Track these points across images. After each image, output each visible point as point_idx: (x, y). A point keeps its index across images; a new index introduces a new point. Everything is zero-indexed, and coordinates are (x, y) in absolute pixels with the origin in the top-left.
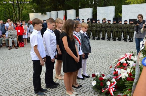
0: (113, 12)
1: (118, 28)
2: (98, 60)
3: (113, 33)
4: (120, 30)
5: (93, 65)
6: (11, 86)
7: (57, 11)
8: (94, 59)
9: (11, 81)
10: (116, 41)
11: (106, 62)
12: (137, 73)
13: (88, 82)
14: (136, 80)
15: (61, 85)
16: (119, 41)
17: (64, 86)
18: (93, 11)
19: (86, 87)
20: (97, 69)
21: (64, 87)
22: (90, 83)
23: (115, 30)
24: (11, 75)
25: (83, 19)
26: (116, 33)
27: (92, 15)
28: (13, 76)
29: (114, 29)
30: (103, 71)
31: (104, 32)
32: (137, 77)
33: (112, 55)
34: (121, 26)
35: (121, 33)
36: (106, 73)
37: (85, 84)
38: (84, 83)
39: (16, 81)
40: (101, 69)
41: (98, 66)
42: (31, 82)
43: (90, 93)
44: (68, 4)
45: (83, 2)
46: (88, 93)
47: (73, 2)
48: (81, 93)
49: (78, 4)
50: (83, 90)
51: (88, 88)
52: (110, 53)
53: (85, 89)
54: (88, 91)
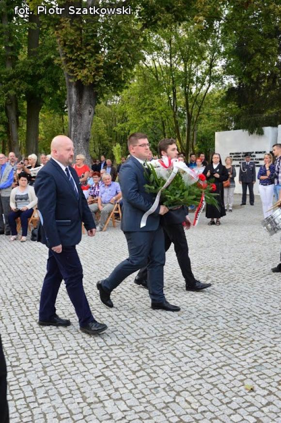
6: (132, 322)
9: (134, 311)
15: (258, 341)
17: (263, 346)
24: (138, 297)
28: (141, 300)
39: (145, 312)
42: (179, 321)
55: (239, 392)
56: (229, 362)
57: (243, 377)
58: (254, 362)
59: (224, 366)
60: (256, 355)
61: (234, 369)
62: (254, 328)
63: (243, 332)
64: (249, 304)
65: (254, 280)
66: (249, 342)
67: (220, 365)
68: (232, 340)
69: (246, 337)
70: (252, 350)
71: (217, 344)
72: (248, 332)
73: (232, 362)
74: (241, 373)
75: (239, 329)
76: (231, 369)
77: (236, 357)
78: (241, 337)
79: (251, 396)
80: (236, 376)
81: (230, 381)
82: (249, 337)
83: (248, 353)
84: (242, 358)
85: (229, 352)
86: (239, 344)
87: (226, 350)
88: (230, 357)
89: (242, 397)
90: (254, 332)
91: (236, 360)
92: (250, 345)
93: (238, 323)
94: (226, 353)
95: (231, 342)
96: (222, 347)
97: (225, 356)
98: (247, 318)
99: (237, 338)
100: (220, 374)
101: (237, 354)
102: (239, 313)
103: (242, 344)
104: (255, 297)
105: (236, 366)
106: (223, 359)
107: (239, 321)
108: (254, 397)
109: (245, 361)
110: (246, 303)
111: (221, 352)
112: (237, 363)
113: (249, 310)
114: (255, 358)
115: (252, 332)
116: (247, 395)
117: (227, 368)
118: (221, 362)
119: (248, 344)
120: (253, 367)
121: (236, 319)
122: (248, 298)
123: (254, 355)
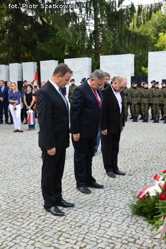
0: (132, 65)
1: (142, 96)
3: (133, 106)
4: (145, 101)
7: (21, 63)
10: (137, 121)
11: (120, 164)
13: (86, 205)
15: (34, 213)
16: (144, 122)
17: (39, 215)
18: (92, 63)
19: (82, 215)
20: (103, 179)
21: (39, 217)
22: (90, 207)
23: (135, 101)
25: (73, 80)
26: (137, 106)
27: (91, 71)
29: (134, 99)
33: (131, 151)
34: (147, 93)
35: (147, 106)
36: (120, 187)
37: (81, 210)
38: (78, 208)
43: (91, 226)
44: (42, 48)
45: (73, 45)
46: (87, 227)
47: (52, 44)
48: (73, 227)
49: (64, 49)
50: (77, 222)
51: (86, 217)
52: (126, 146)
53: (80, 220)
54: (87, 222)
56: (19, 233)
58: (36, 229)
59: (16, 237)
60: (36, 224)
61: (25, 237)
62: (28, 204)
63: (21, 208)
64: (19, 188)
65: (16, 171)
66: (28, 215)
67: (13, 236)
68: (15, 216)
69: (25, 212)
70: (32, 220)
71: (6, 221)
72: (24, 208)
73: (22, 233)
74: (30, 239)
75: (17, 207)
76: (22, 238)
77: (23, 228)
78: (21, 212)
82: (27, 212)
83: (31, 223)
84: (28, 227)
85: (17, 225)
86: (21, 218)
87: (14, 224)
88: (18, 229)
90: (29, 207)
91: (24, 230)
92: (30, 217)
93: (15, 203)
95: (16, 218)
96: (10, 223)
97: (14, 229)
98: (21, 198)
99: (18, 214)
100: (16, 244)
101: (23, 226)
102: (14, 195)
103: (24, 217)
104: (21, 182)
105: (25, 235)
106: (14, 231)
107: (16, 201)
109: (30, 229)
110: (16, 188)
111: (11, 227)
112: (25, 233)
113: (20, 192)
114: (36, 225)
115: (28, 207)
117: (19, 237)
118: (13, 234)
119: (28, 217)
120: (37, 233)
121: (13, 200)
122: (17, 184)
123: (34, 224)
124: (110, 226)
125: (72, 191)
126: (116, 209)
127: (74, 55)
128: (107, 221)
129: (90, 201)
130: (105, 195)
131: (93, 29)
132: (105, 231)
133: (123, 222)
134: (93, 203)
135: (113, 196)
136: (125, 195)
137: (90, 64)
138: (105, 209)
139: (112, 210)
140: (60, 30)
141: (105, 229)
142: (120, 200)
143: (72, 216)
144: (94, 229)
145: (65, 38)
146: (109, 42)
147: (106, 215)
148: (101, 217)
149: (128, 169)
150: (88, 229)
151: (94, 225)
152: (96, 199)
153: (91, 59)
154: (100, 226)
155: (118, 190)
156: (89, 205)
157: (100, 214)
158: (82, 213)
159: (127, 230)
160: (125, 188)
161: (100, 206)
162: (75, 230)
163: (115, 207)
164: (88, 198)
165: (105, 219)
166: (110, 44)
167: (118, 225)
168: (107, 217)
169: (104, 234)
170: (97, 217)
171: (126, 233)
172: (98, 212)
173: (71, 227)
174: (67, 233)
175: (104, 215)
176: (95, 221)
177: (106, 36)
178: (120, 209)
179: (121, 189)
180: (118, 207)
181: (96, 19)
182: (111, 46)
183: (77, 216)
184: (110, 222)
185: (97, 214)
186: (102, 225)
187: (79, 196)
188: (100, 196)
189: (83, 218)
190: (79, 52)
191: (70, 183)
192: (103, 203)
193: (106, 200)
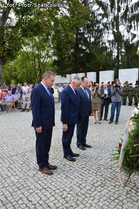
0: (136, 74)
2: (111, 126)
5: (104, 131)
6: (20, 146)
8: (107, 125)
9: (21, 142)
12: (125, 140)
14: (124, 147)
20: (107, 135)
22: (95, 149)
24: (22, 137)
25: (103, 83)
27: (114, 77)
28: (24, 138)
30: (112, 138)
31: (124, 96)
32: (124, 144)
36: (114, 140)
39: (25, 142)
40: (111, 136)
41: (109, 132)
43: (91, 158)
44: (88, 66)
45: (104, 64)
46: (90, 158)
47: (93, 64)
48: (83, 157)
49: (99, 66)
50: (85, 155)
51: (91, 154)
52: (126, 119)
53: (87, 155)
54: (90, 156)
55: (60, 167)
56: (56, 157)
57: (61, 162)
59: (54, 159)
61: (58, 159)
63: (61, 146)
67: (53, 158)
68: (57, 149)
71: (52, 151)
74: (60, 160)
75: (59, 145)
76: (57, 159)
77: (59, 155)
79: (64, 168)
80: (59, 162)
81: (57, 164)
84: (61, 155)
86: (59, 150)
87: (55, 153)
88: (56, 155)
89: (61, 169)
91: (59, 156)
94: (55, 154)
95: (57, 150)
96: (53, 152)
97: (55, 155)
99: (59, 149)
100: (53, 162)
101: (59, 154)
102: (59, 140)
103: (61, 150)
105: (59, 158)
106: (54, 156)
108: (65, 168)
109: (62, 156)
111: (53, 154)
112: (59, 157)
116: (63, 168)
117: (56, 159)
118: (53, 157)
121: (58, 142)
124: (101, 159)
125: (88, 140)
126: (108, 151)
127: (105, 69)
128: (101, 157)
129: (96, 146)
130: (104, 144)
131: (116, 54)
132: (98, 161)
133: (109, 158)
134: (96, 147)
135: (109, 145)
136: (115, 145)
137: (113, 74)
138: (102, 151)
139: (105, 151)
140: (98, 56)
141: (98, 160)
142: (111, 147)
143: (84, 152)
144: (93, 160)
145: (100, 60)
146: (124, 62)
147: (101, 154)
148: (98, 155)
149: (122, 132)
150: (90, 159)
151: (93, 158)
152: (99, 145)
153: (114, 71)
154: (96, 159)
155: (112, 142)
156: (94, 148)
157: (98, 153)
158: (89, 151)
159: (109, 162)
160: (116, 141)
161: (100, 149)
162: (83, 159)
163: (108, 150)
164: (95, 144)
165: (100, 156)
166: (125, 62)
167: (106, 159)
168: (101, 155)
169: (97, 163)
170: (96, 154)
171: (108, 164)
172: (97, 152)
173: (81, 158)
174: (79, 160)
175: (100, 154)
176: (94, 156)
177: (123, 58)
178: (110, 151)
179: (114, 142)
180: (109, 150)
181: (118, 49)
182: (125, 64)
183: (86, 153)
184: (102, 157)
185: (97, 153)
186: (98, 158)
187: (91, 143)
188: (102, 144)
189: (89, 154)
190: (108, 67)
191: (89, 136)
192: (102, 148)
193: (104, 146)
